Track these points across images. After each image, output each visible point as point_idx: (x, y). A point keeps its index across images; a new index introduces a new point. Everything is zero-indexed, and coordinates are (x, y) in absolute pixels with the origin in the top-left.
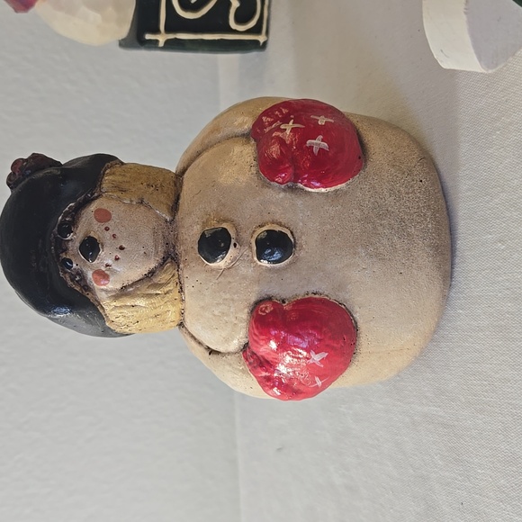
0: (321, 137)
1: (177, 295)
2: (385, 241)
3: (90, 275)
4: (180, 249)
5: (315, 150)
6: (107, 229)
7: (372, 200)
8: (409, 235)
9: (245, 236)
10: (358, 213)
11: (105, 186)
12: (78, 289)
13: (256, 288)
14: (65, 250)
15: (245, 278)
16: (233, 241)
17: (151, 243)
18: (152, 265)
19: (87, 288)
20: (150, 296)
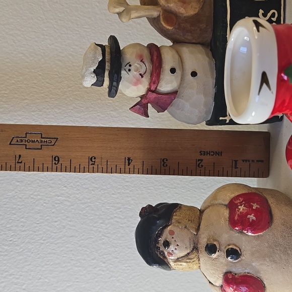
0: (253, 214)
1: (197, 262)
2: (277, 256)
3: (166, 253)
4: (199, 246)
5: (251, 220)
6: (173, 238)
7: (273, 239)
8: (287, 253)
9: (223, 248)
10: (267, 245)
11: (173, 221)
12: (162, 257)
13: (226, 268)
14: (158, 243)
15: (222, 263)
16: (218, 250)
17: (188, 244)
18: (189, 252)
19: (165, 257)
20: (187, 262)
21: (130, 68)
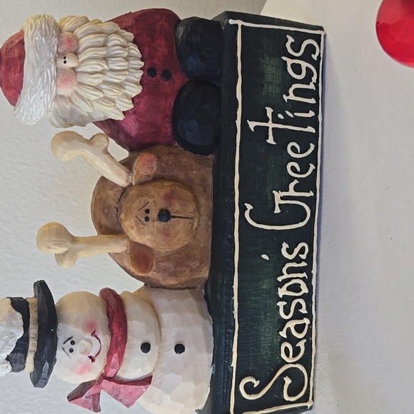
21: (73, 347)
